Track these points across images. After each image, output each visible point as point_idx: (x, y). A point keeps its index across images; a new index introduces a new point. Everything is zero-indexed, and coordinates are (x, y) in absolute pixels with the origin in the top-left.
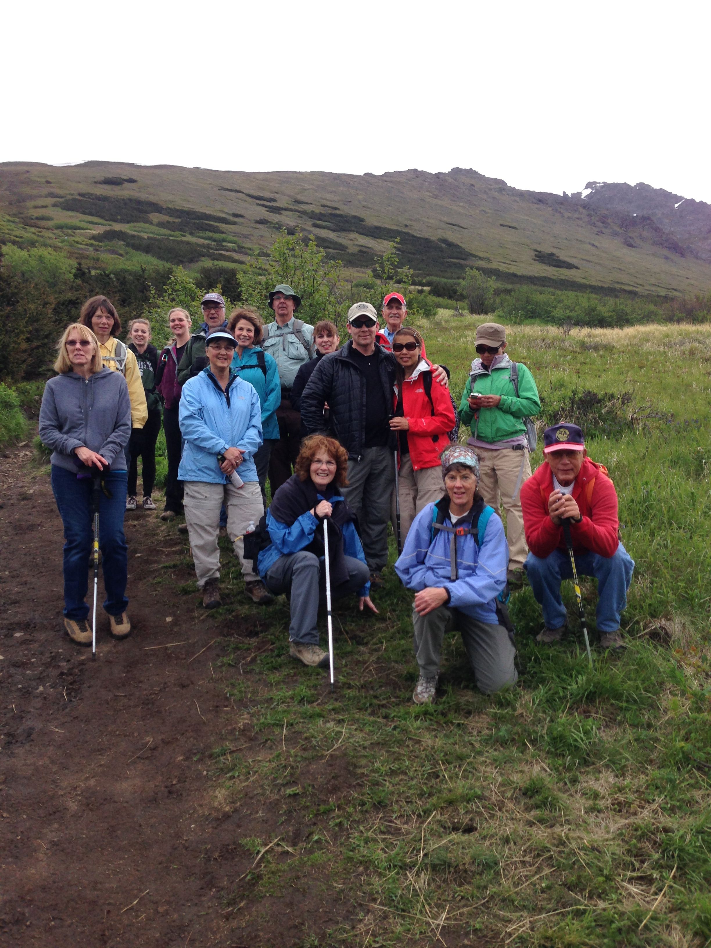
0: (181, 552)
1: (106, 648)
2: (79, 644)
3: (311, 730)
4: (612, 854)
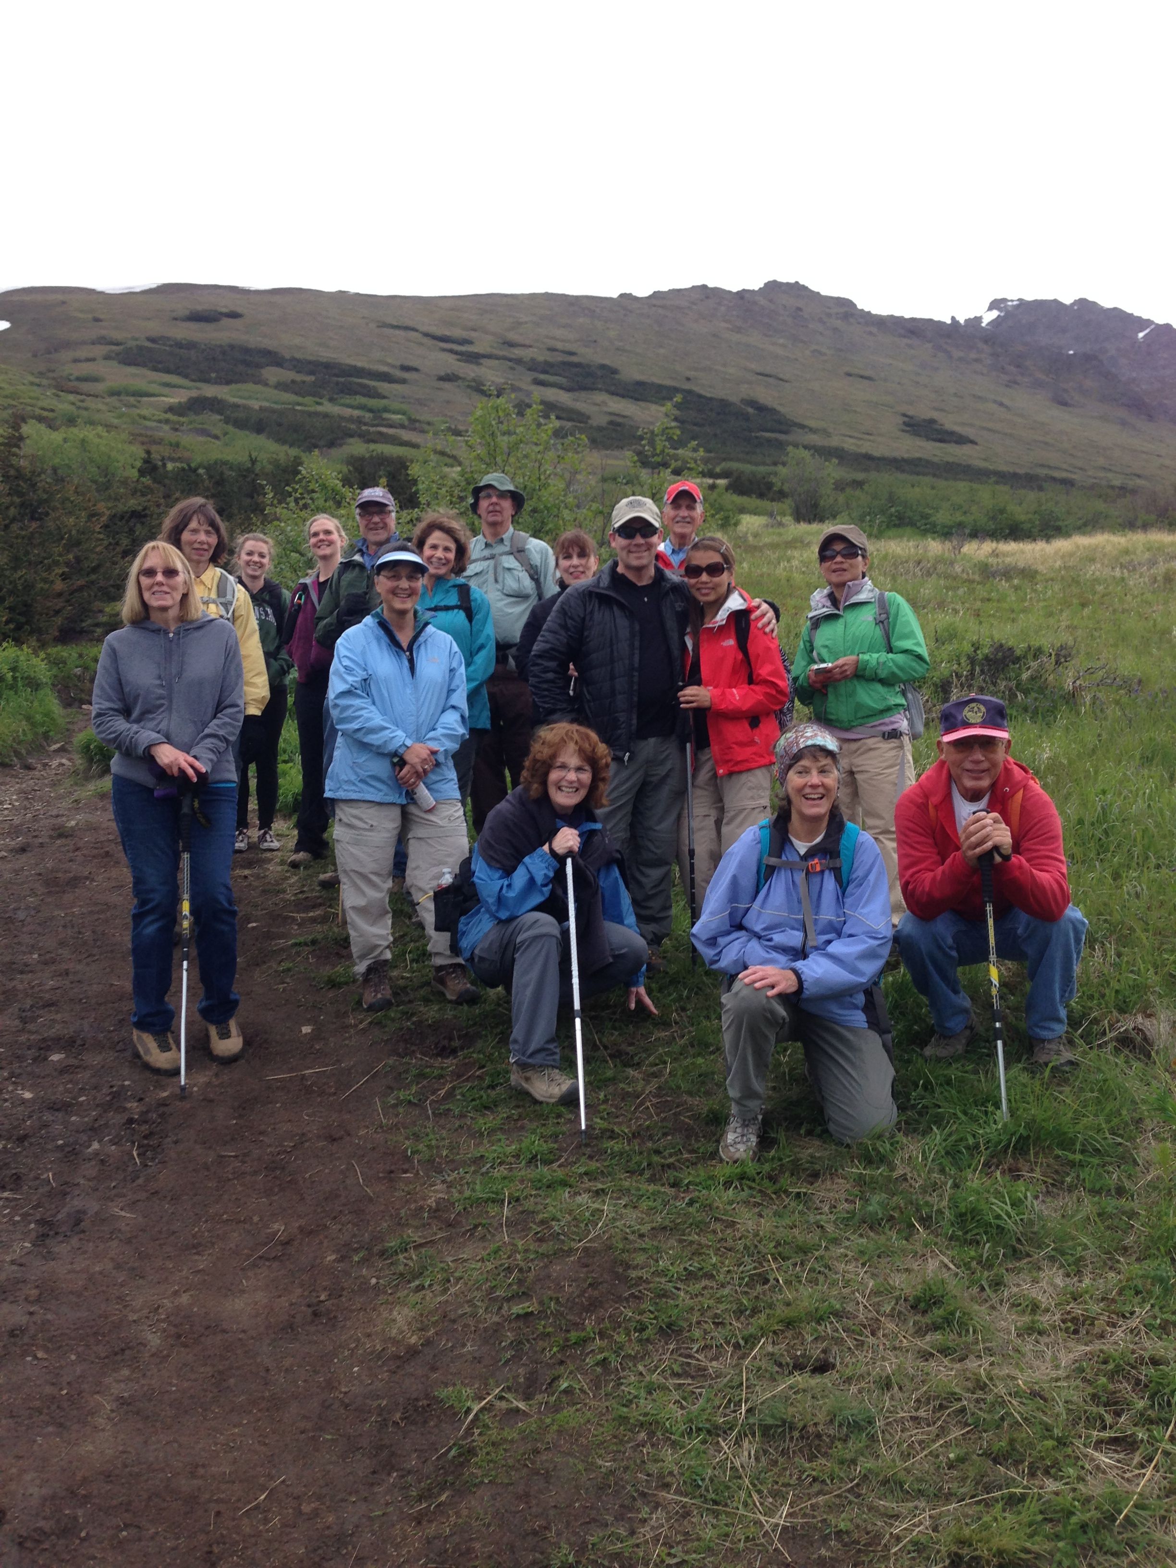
0: (324, 919)
1: (202, 1079)
2: (157, 1071)
3: (550, 1209)
4: (1066, 1402)
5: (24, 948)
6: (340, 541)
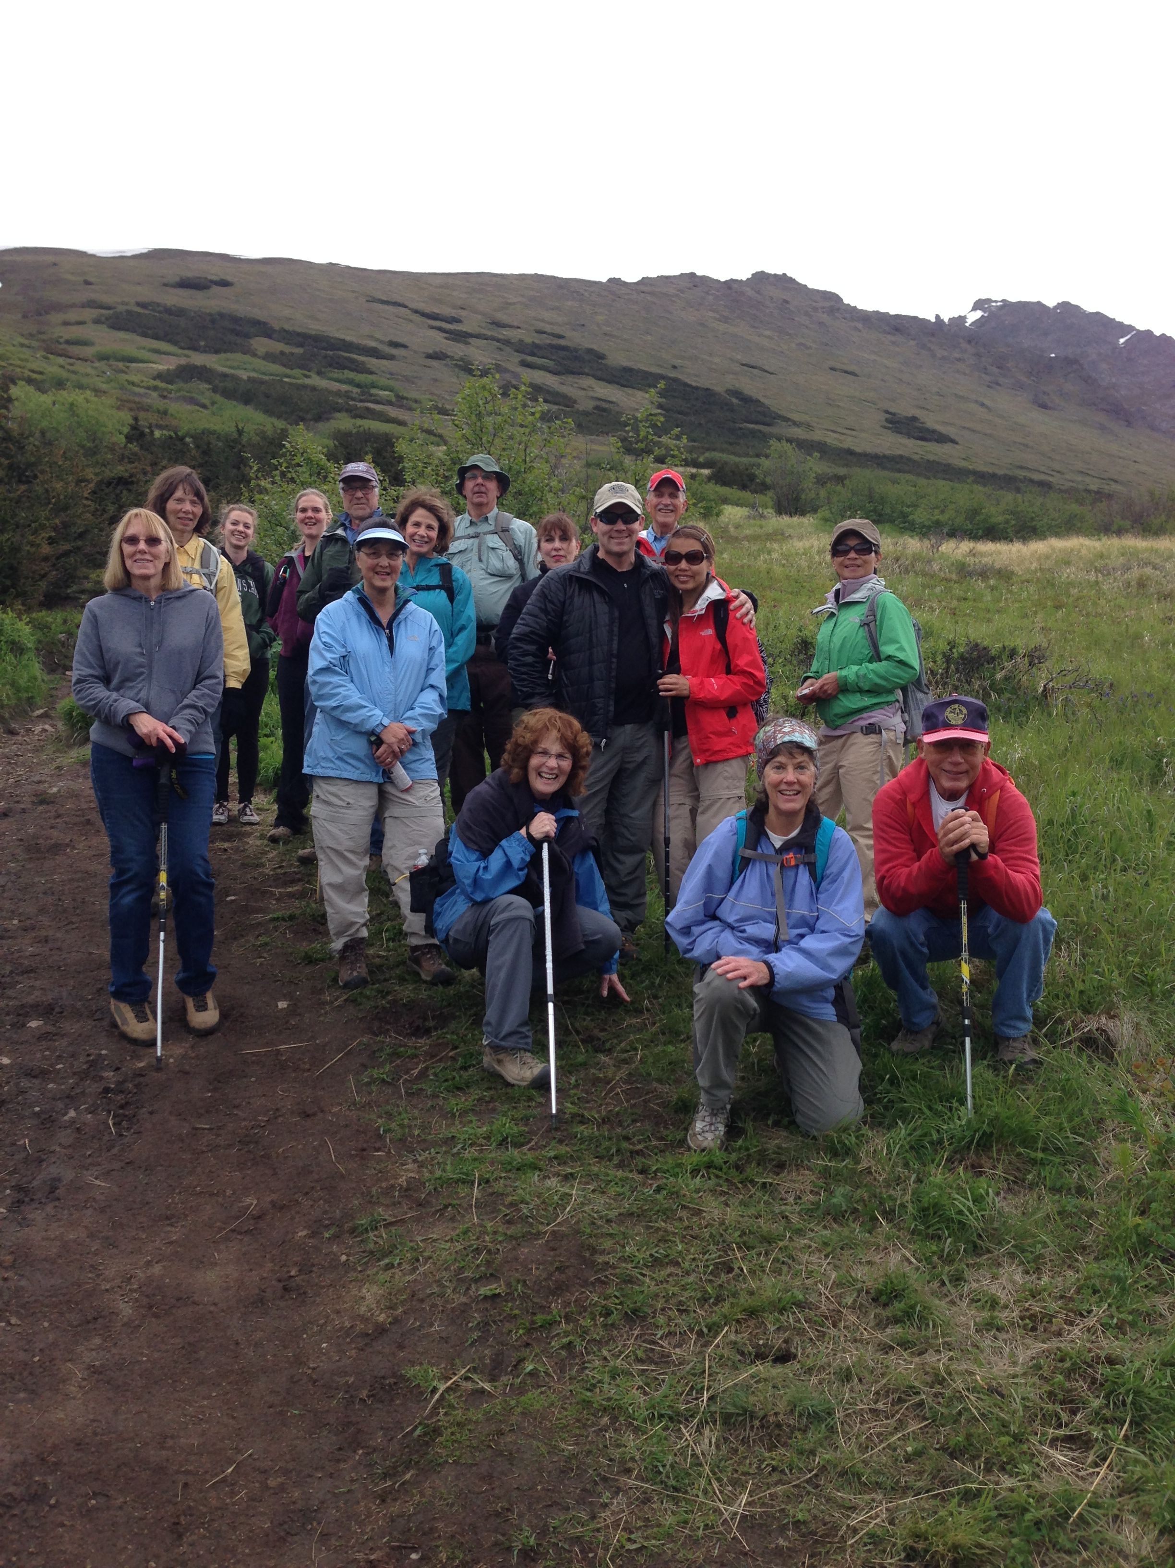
0: (302, 895)
1: (178, 1050)
2: (134, 1042)
3: (520, 1191)
4: (1023, 1399)
5: (4, 914)
6: (326, 517)
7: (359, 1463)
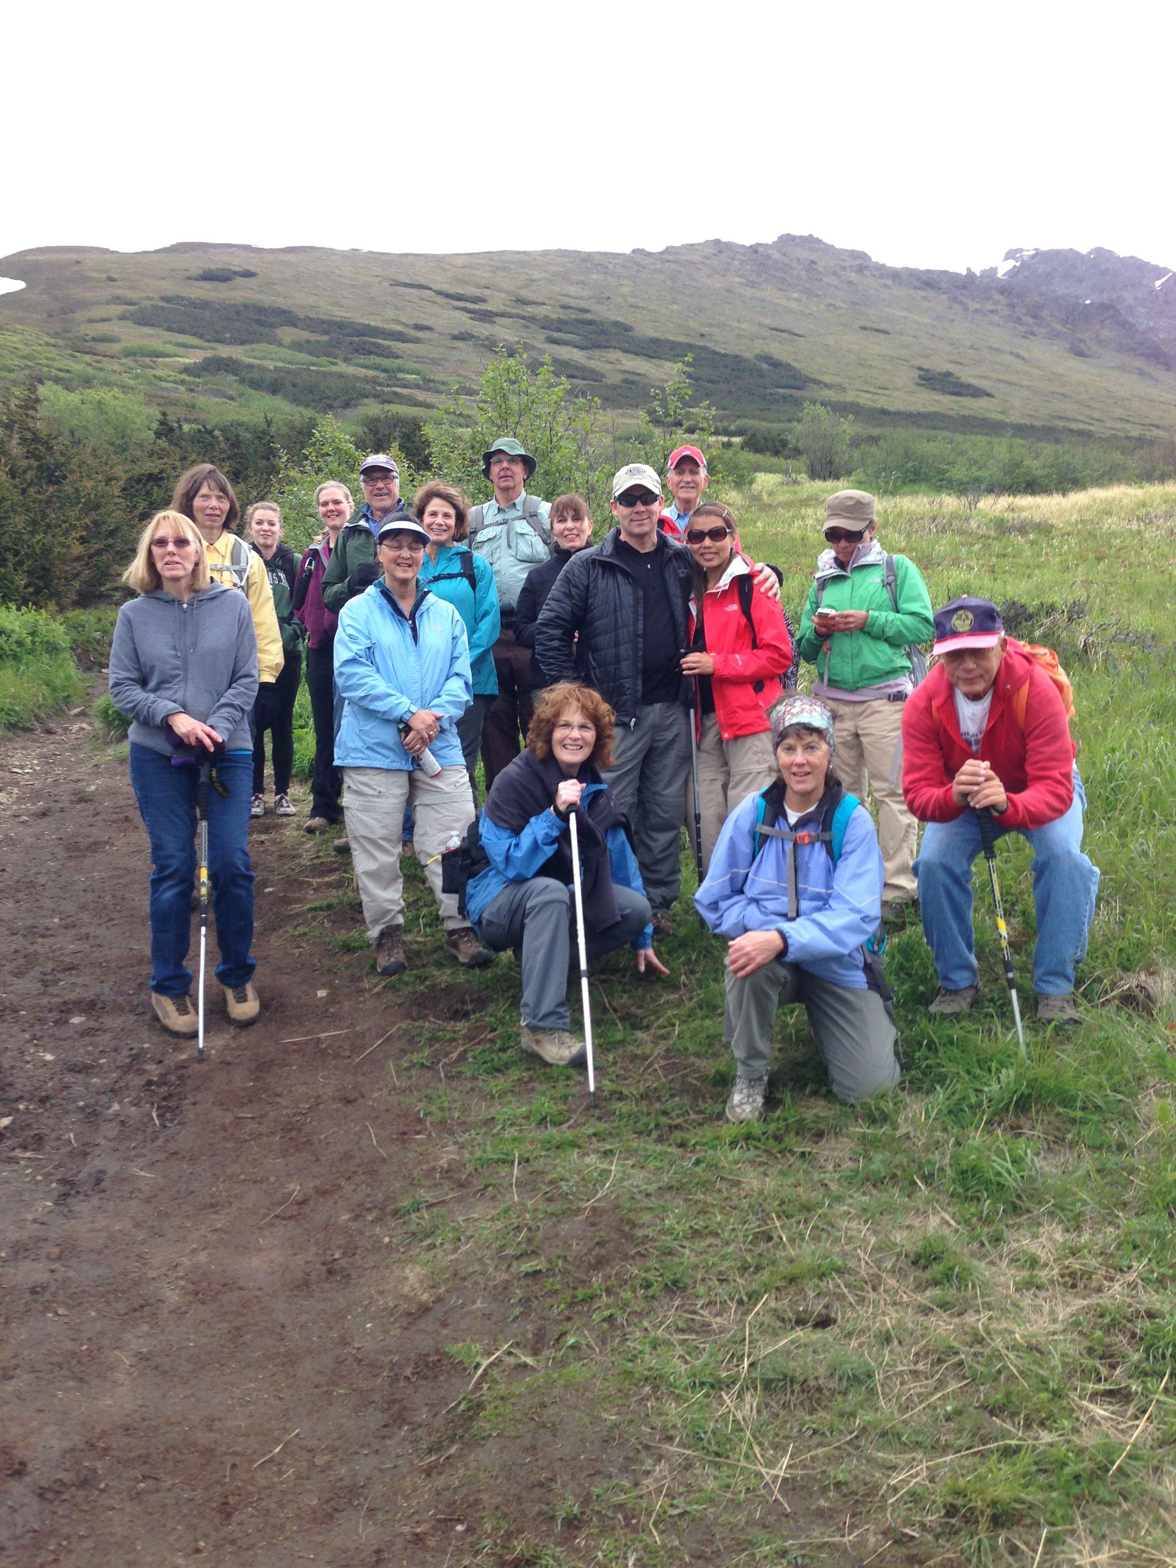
0: (339, 884)
1: (221, 1040)
2: (176, 1034)
3: (560, 1169)
4: (1062, 1355)
5: (45, 913)
6: (348, 508)
7: (404, 1439)
